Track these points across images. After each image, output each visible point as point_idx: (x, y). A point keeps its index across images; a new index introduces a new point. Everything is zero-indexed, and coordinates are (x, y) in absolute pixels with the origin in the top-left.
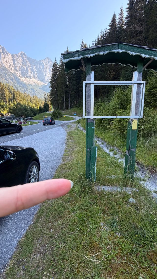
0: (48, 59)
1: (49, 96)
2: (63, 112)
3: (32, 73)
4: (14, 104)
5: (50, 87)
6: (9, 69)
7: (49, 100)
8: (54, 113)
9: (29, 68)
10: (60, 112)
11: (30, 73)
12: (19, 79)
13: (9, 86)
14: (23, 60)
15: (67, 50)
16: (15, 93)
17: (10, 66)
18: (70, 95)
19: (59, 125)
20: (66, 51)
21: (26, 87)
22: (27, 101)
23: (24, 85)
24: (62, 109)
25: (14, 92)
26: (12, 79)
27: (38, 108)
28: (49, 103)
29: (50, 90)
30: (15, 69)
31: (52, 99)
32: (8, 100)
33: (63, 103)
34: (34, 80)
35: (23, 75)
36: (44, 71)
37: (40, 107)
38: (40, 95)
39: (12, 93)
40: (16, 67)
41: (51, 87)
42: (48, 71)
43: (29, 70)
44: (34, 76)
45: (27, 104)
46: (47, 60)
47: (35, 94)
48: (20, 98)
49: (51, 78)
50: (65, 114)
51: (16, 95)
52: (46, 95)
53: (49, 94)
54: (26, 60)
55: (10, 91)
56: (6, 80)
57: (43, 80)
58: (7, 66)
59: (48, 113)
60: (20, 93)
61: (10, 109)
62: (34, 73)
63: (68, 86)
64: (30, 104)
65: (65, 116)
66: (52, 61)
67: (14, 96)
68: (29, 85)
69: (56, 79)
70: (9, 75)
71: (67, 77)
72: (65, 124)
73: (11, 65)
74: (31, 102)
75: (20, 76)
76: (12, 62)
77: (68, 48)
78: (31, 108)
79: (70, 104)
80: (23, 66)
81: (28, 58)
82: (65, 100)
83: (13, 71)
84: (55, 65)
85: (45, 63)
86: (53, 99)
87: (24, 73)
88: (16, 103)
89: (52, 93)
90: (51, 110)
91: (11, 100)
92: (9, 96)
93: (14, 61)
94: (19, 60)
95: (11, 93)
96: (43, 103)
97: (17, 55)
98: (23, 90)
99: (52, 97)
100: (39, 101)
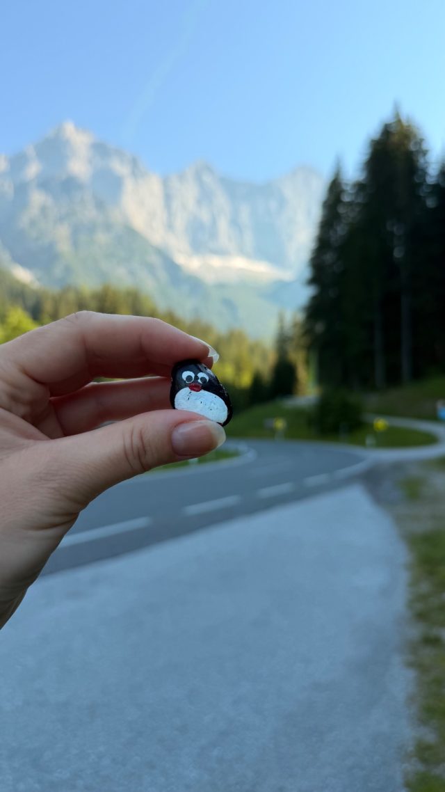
7: (301, 344)
10: (352, 399)
11: (223, 239)
13: (136, 296)
14: (203, 191)
15: (397, 115)
27: (247, 382)
28: (298, 358)
30: (170, 226)
31: (313, 340)
33: (371, 354)
35: (197, 246)
37: (257, 380)
40: (175, 218)
41: (313, 281)
43: (223, 225)
46: (300, 176)
50: (380, 413)
53: (301, 317)
54: (212, 190)
56: (131, 272)
57: (275, 256)
62: (240, 233)
63: (399, 271)
65: (381, 423)
68: (217, 286)
70: (145, 253)
72: (385, 471)
73: (158, 214)
75: (183, 253)
76: (161, 203)
80: (199, 213)
82: (378, 338)
83: (157, 236)
84: (335, 188)
86: (318, 337)
87: (201, 239)
89: (315, 310)
93: (168, 198)
96: (272, 358)
97: (180, 180)
98: (189, 304)
99: (311, 331)
100: (251, 351)
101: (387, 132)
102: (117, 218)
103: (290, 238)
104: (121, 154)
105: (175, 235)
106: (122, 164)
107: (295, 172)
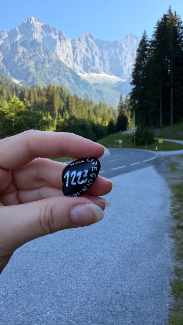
0: (131, 36)
1: (130, 100)
2: (158, 131)
3: (100, 65)
4: (65, 118)
5: (131, 83)
6: (65, 63)
7: (129, 108)
8: (138, 133)
9: (96, 55)
10: (150, 131)
11: (97, 65)
12: (79, 77)
13: (61, 89)
14: (88, 45)
15: (170, 11)
16: (70, 100)
17: (67, 57)
18: (174, 96)
19: (148, 162)
20: (166, 13)
21: (89, 89)
22: (89, 112)
23: (86, 84)
24: (156, 125)
25: (68, 98)
26: (68, 78)
27: (107, 124)
28: (128, 114)
29: (130, 88)
30: (75, 60)
31: (134, 107)
32: (57, 113)
33: (158, 112)
34: (103, 75)
35: (86, 69)
36: (123, 57)
37: (111, 123)
38: (112, 101)
39: (65, 100)
40: (76, 57)
41: (134, 83)
42: (129, 56)
43: (97, 59)
44: (104, 69)
45: (86, 118)
46: (129, 38)
47: (104, 100)
48: (76, 108)
49: (134, 67)
50: (161, 137)
51: (70, 104)
52: (124, 99)
53: (129, 98)
54: (92, 44)
55: (62, 97)
56: (59, 80)
57: (119, 74)
58: (62, 59)
59: (124, 133)
60: (77, 99)
61: (57, 127)
62: (104, 63)
64: (93, 117)
65: (161, 141)
66: (137, 38)
67: (67, 105)
68: (94, 84)
69: (145, 67)
70: (65, 71)
71: (168, 61)
72: (162, 159)
73: (69, 56)
74: (95, 113)
75: (80, 72)
76: (71, 50)
77: (170, 7)
78: (94, 124)
79: (174, 115)
80: (87, 55)
81: (96, 41)
82: (161, 105)
83: (70, 65)
84: (143, 43)
85: (125, 44)
86: (136, 105)
87: (88, 66)
88: (68, 117)
89: (134, 95)
90: (132, 128)
91: (61, 112)
92: (60, 106)
93: (74, 48)
94: (82, 46)
95: (63, 100)
96: (117, 115)
97: (79, 40)
98: (83, 93)
99: (134, 102)
100: (109, 111)
101: (165, 18)
102: (53, 56)
103: (125, 64)
104: (55, 30)
105: (77, 63)
106: (55, 34)
107: (127, 37)
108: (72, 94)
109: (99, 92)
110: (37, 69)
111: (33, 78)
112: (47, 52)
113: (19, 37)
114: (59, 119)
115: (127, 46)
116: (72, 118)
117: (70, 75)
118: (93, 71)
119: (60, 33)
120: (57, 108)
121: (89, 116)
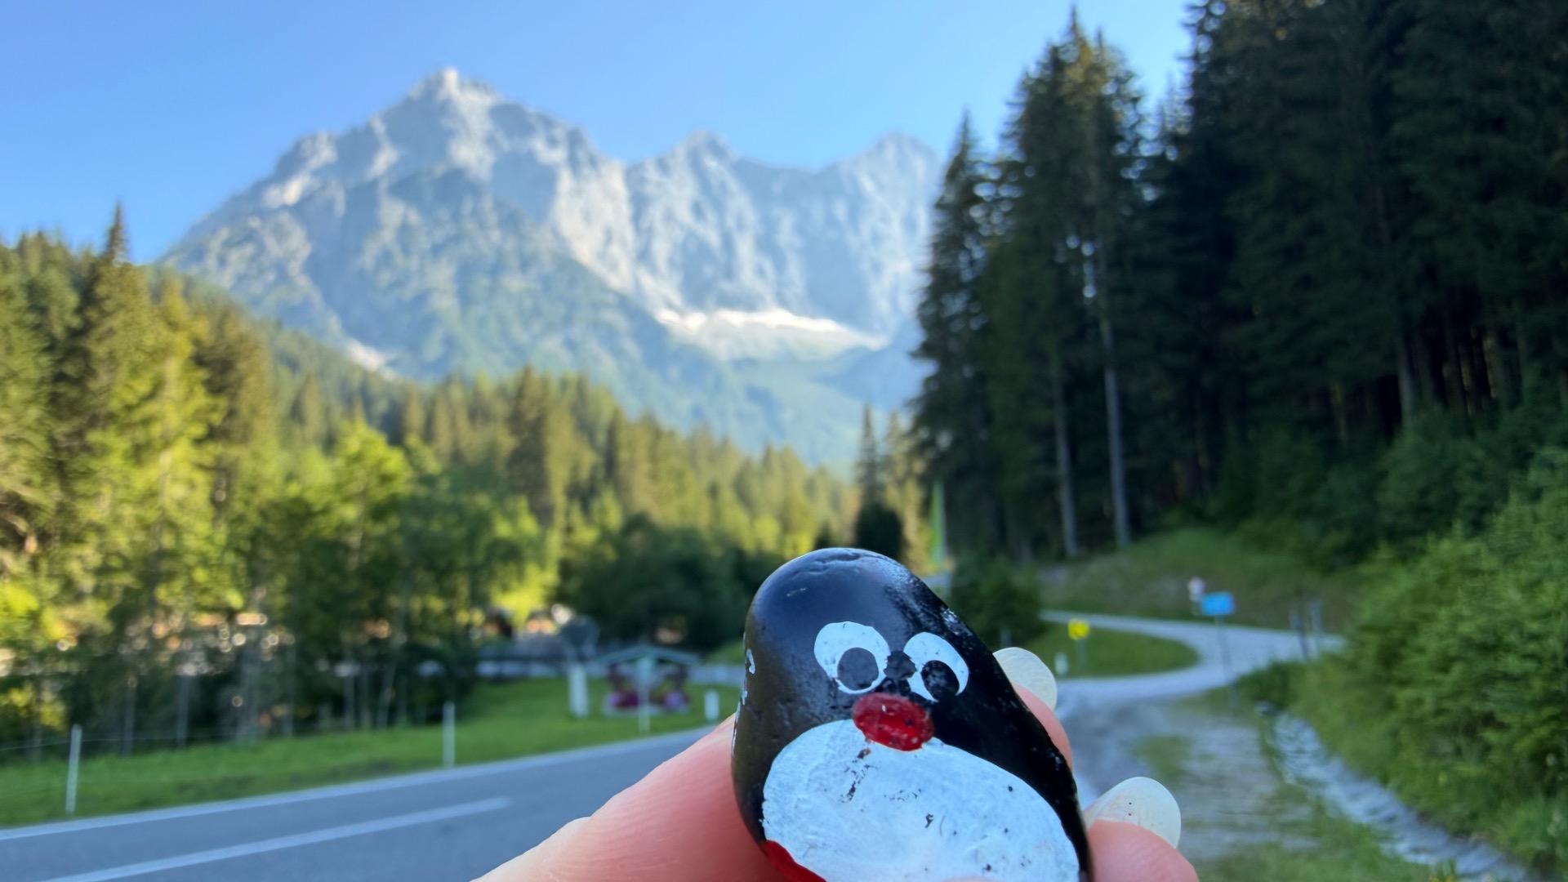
0: (900, 143)
1: (911, 433)
2: (1056, 581)
3: (761, 272)
4: (600, 526)
5: (914, 355)
6: (599, 268)
7: (909, 473)
8: (961, 593)
9: (742, 231)
10: (1020, 578)
11: (748, 275)
12: (661, 330)
13: (581, 387)
14: (705, 188)
15: (1074, 28)
16: (623, 437)
17: (608, 241)
18: (1124, 410)
21: (710, 384)
22: (713, 491)
23: (695, 364)
24: (1044, 546)
25: (612, 432)
26: (610, 337)
28: (905, 501)
29: (912, 376)
30: (644, 256)
31: (934, 464)
32: (561, 500)
33: (1050, 487)
34: (776, 318)
35: (698, 293)
36: (866, 233)
38: (824, 437)
39: (601, 438)
40: (649, 241)
41: (927, 350)
42: (895, 229)
43: (745, 248)
44: (780, 290)
45: (702, 519)
46: (890, 152)
47: (783, 435)
48: (654, 477)
49: (925, 281)
50: (1077, 606)
51: (623, 456)
52: (881, 431)
53: (905, 422)
54: (723, 186)
55: (585, 427)
56: (571, 345)
57: (850, 311)
58: (585, 251)
60: (658, 435)
61: (566, 569)
62: (780, 264)
63: (1096, 324)
64: (735, 518)
65: (1079, 627)
66: (928, 153)
67: (610, 463)
68: (736, 364)
69: (976, 281)
70: (596, 307)
73: (616, 236)
74: (745, 499)
75: (670, 306)
76: (626, 210)
77: (1074, 13)
78: (741, 552)
79: (1128, 499)
80: (701, 229)
81: (740, 169)
82: (1062, 454)
83: (621, 276)
85: (873, 177)
86: (943, 456)
87: (704, 284)
88: (614, 518)
89: (934, 408)
90: (928, 566)
91: (583, 495)
92: (575, 469)
93: (639, 203)
94: (677, 195)
95: (592, 436)
96: (852, 504)
97: (663, 166)
98: (684, 404)
99: (930, 443)
100: (810, 487)
101: (1056, 62)
102: (542, 241)
103: (877, 268)
104: (548, 123)
105: (653, 270)
106: (552, 142)
107: (880, 146)
108: (632, 409)
109: (759, 396)
110: (465, 298)
111: (450, 343)
112: (511, 222)
113: (384, 160)
114: (569, 530)
115: (881, 188)
116: (636, 522)
117: (619, 320)
118: (730, 302)
119: (575, 140)
120: (559, 476)
121: (717, 514)
